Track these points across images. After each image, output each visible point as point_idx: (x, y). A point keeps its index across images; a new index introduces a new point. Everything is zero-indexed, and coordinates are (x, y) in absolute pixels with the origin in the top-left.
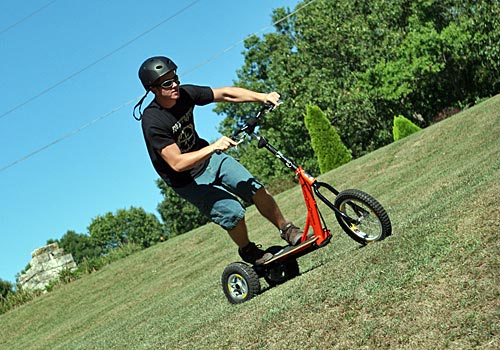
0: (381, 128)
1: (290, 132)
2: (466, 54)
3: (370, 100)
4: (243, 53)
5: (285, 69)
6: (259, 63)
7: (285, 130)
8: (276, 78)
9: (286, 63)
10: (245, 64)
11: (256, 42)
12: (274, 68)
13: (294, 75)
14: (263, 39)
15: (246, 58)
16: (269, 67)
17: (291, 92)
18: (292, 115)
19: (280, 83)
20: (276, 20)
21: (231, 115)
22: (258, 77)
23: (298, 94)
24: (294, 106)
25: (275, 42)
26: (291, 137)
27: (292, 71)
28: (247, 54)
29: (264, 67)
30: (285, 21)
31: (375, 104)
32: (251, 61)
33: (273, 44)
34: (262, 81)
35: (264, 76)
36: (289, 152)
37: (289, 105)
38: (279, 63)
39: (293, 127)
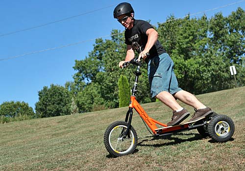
0: (147, 96)
1: (105, 87)
2: (194, 74)
3: (146, 82)
4: (94, 45)
5: (111, 58)
6: (100, 52)
7: (103, 85)
8: (106, 60)
9: (112, 55)
10: (93, 50)
11: (101, 42)
12: (106, 56)
13: (114, 62)
14: (104, 41)
15: (95, 48)
16: (104, 55)
17: (111, 69)
18: (108, 79)
19: (107, 63)
20: (113, 34)
21: (81, 72)
22: (98, 58)
23: (114, 71)
24: (110, 76)
25: (109, 44)
26: (105, 90)
27: (114, 60)
28: (95, 46)
29: (101, 54)
30: (117, 36)
31: (147, 85)
32: (96, 50)
33: (109, 45)
34: (99, 60)
35: (100, 58)
36: (103, 96)
37: (108, 75)
38: (109, 55)
39: (107, 85)
